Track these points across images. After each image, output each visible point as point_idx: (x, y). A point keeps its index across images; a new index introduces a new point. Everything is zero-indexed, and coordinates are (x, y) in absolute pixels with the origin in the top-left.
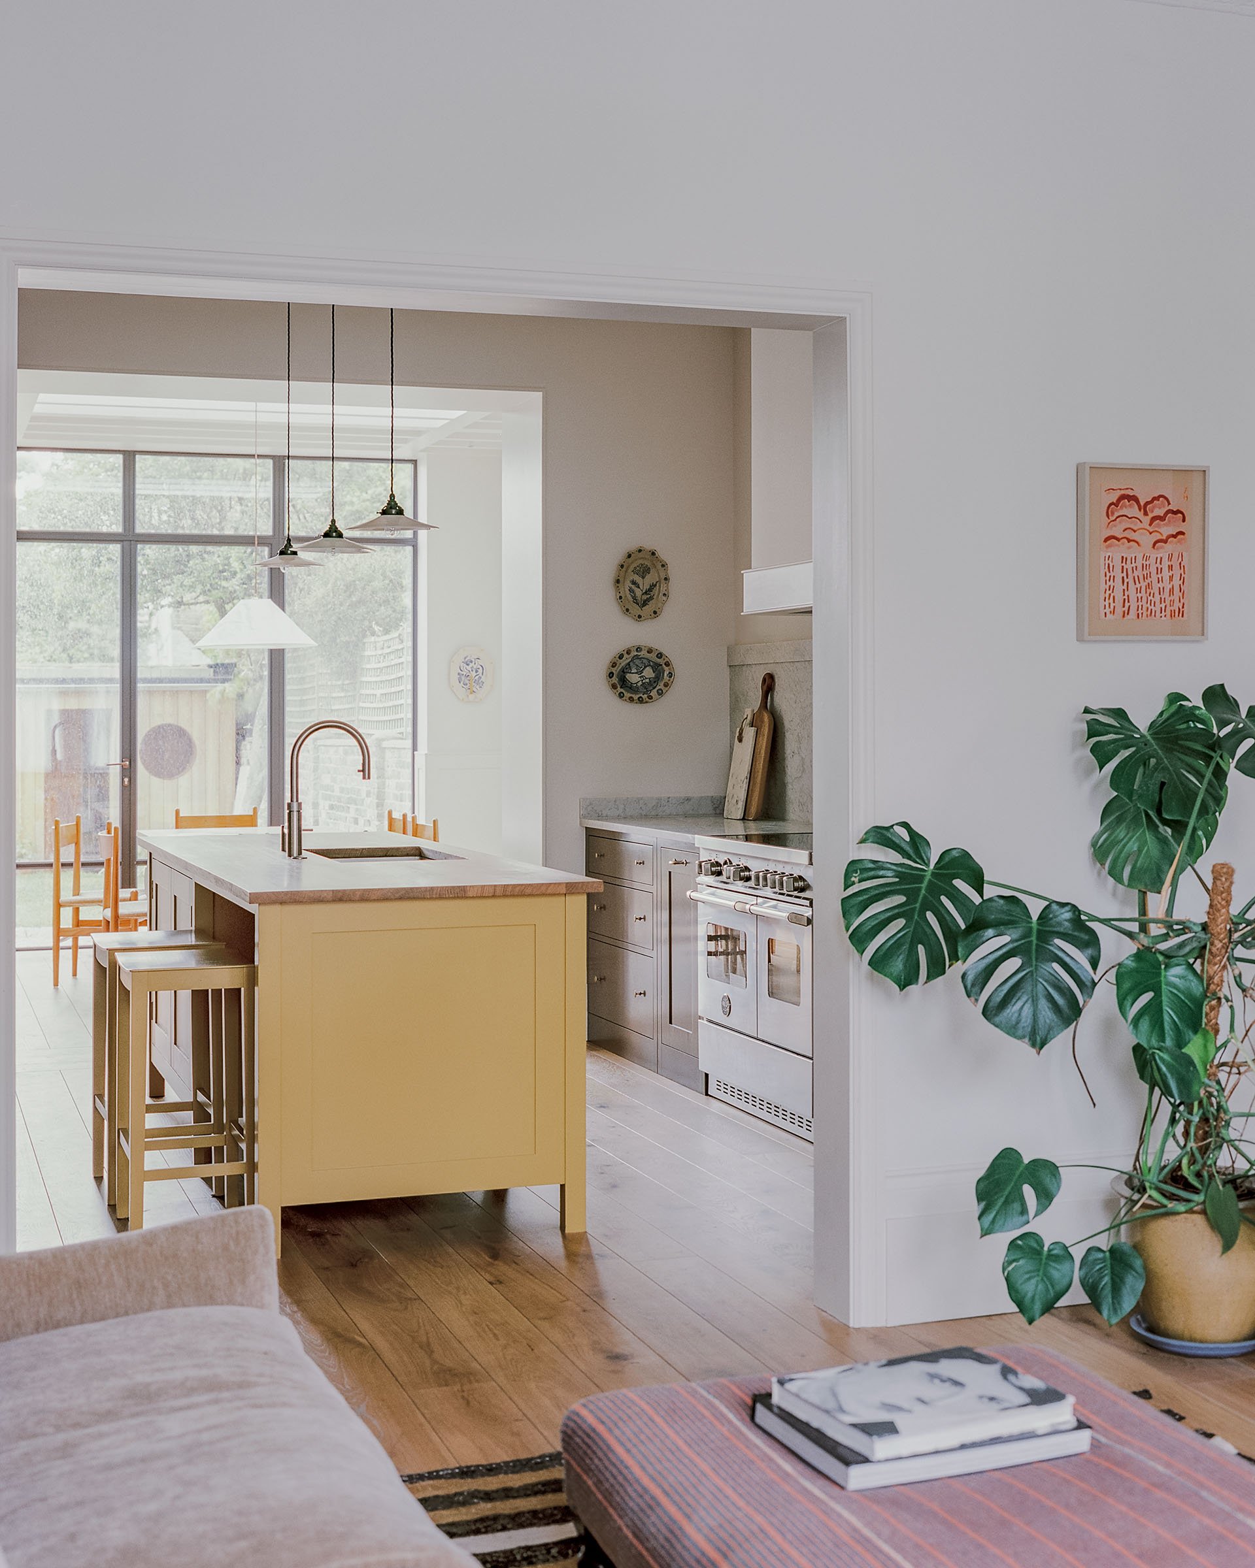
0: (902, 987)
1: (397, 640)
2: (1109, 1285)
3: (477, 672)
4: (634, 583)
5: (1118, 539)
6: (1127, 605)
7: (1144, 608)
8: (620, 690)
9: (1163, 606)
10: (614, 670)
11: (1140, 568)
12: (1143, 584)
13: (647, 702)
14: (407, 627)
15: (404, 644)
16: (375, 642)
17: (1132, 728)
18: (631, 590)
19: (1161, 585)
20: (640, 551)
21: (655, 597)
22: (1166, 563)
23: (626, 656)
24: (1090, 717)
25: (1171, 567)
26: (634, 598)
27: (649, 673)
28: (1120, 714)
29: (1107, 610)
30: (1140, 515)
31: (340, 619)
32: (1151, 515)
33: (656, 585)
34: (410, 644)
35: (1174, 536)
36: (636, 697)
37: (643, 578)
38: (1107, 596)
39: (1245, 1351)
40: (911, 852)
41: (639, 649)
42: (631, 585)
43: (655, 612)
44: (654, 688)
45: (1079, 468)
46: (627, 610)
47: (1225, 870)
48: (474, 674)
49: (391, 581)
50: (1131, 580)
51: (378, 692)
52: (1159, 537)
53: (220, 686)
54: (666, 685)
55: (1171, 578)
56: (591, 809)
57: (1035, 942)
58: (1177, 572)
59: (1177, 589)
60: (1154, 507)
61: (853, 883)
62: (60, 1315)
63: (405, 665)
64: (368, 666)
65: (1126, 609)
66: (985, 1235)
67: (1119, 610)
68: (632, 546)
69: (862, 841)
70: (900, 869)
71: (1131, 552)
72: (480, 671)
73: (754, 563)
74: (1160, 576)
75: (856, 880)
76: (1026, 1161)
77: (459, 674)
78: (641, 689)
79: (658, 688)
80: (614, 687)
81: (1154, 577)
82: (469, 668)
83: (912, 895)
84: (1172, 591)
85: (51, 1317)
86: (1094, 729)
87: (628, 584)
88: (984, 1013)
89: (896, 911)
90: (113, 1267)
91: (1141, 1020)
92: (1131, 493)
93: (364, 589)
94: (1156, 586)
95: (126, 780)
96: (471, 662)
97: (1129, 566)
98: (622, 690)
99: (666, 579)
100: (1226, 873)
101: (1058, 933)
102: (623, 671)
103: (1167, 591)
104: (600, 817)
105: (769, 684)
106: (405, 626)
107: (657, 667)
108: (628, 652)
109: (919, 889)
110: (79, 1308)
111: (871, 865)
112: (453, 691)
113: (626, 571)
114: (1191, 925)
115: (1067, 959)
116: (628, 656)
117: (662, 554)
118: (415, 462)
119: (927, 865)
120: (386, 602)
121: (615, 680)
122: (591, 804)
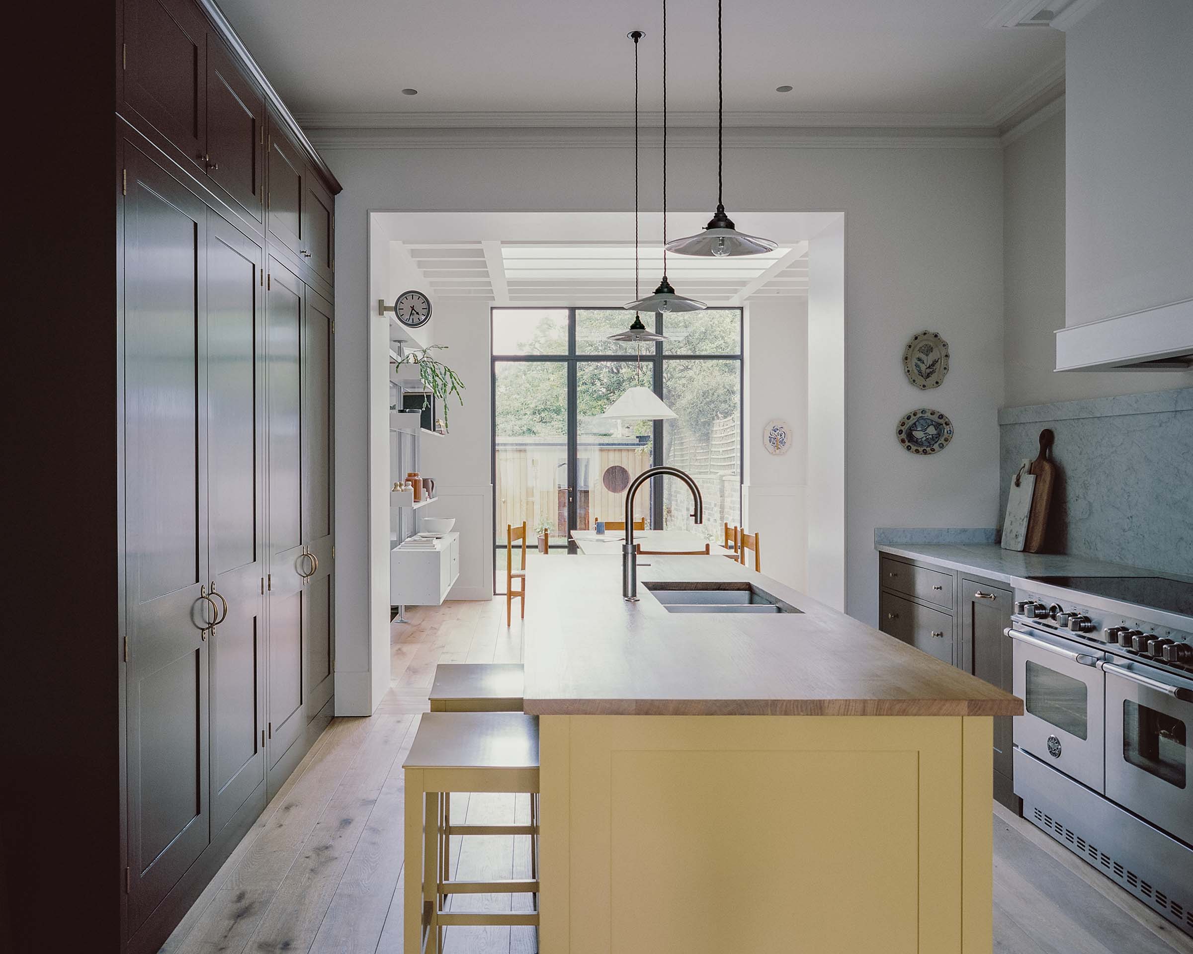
1: (731, 421)
3: (781, 436)
4: (919, 359)
8: (907, 444)
10: (902, 428)
13: (930, 454)
14: (737, 414)
15: (736, 422)
16: (719, 423)
18: (917, 365)
20: (925, 334)
21: (936, 371)
23: (913, 417)
26: (920, 372)
27: (932, 430)
31: (700, 411)
33: (937, 361)
34: (739, 423)
36: (921, 449)
37: (927, 355)
41: (923, 412)
42: (916, 361)
43: (937, 383)
44: (936, 442)
46: (914, 381)
48: (779, 437)
49: (728, 390)
51: (721, 450)
53: (641, 447)
54: (946, 440)
56: (883, 536)
63: (735, 435)
64: (715, 436)
68: (919, 329)
72: (783, 435)
73: (1068, 321)
77: (770, 437)
78: (926, 444)
79: (939, 442)
80: (903, 441)
82: (776, 433)
87: (915, 361)
93: (713, 394)
95: (571, 499)
96: (778, 430)
98: (909, 444)
99: (946, 356)
102: (910, 429)
104: (891, 544)
105: (1047, 438)
106: (735, 413)
107: (938, 426)
108: (915, 415)
112: (766, 448)
113: (913, 351)
116: (914, 417)
117: (944, 336)
118: (742, 309)
120: (725, 402)
121: (903, 436)
122: (883, 533)
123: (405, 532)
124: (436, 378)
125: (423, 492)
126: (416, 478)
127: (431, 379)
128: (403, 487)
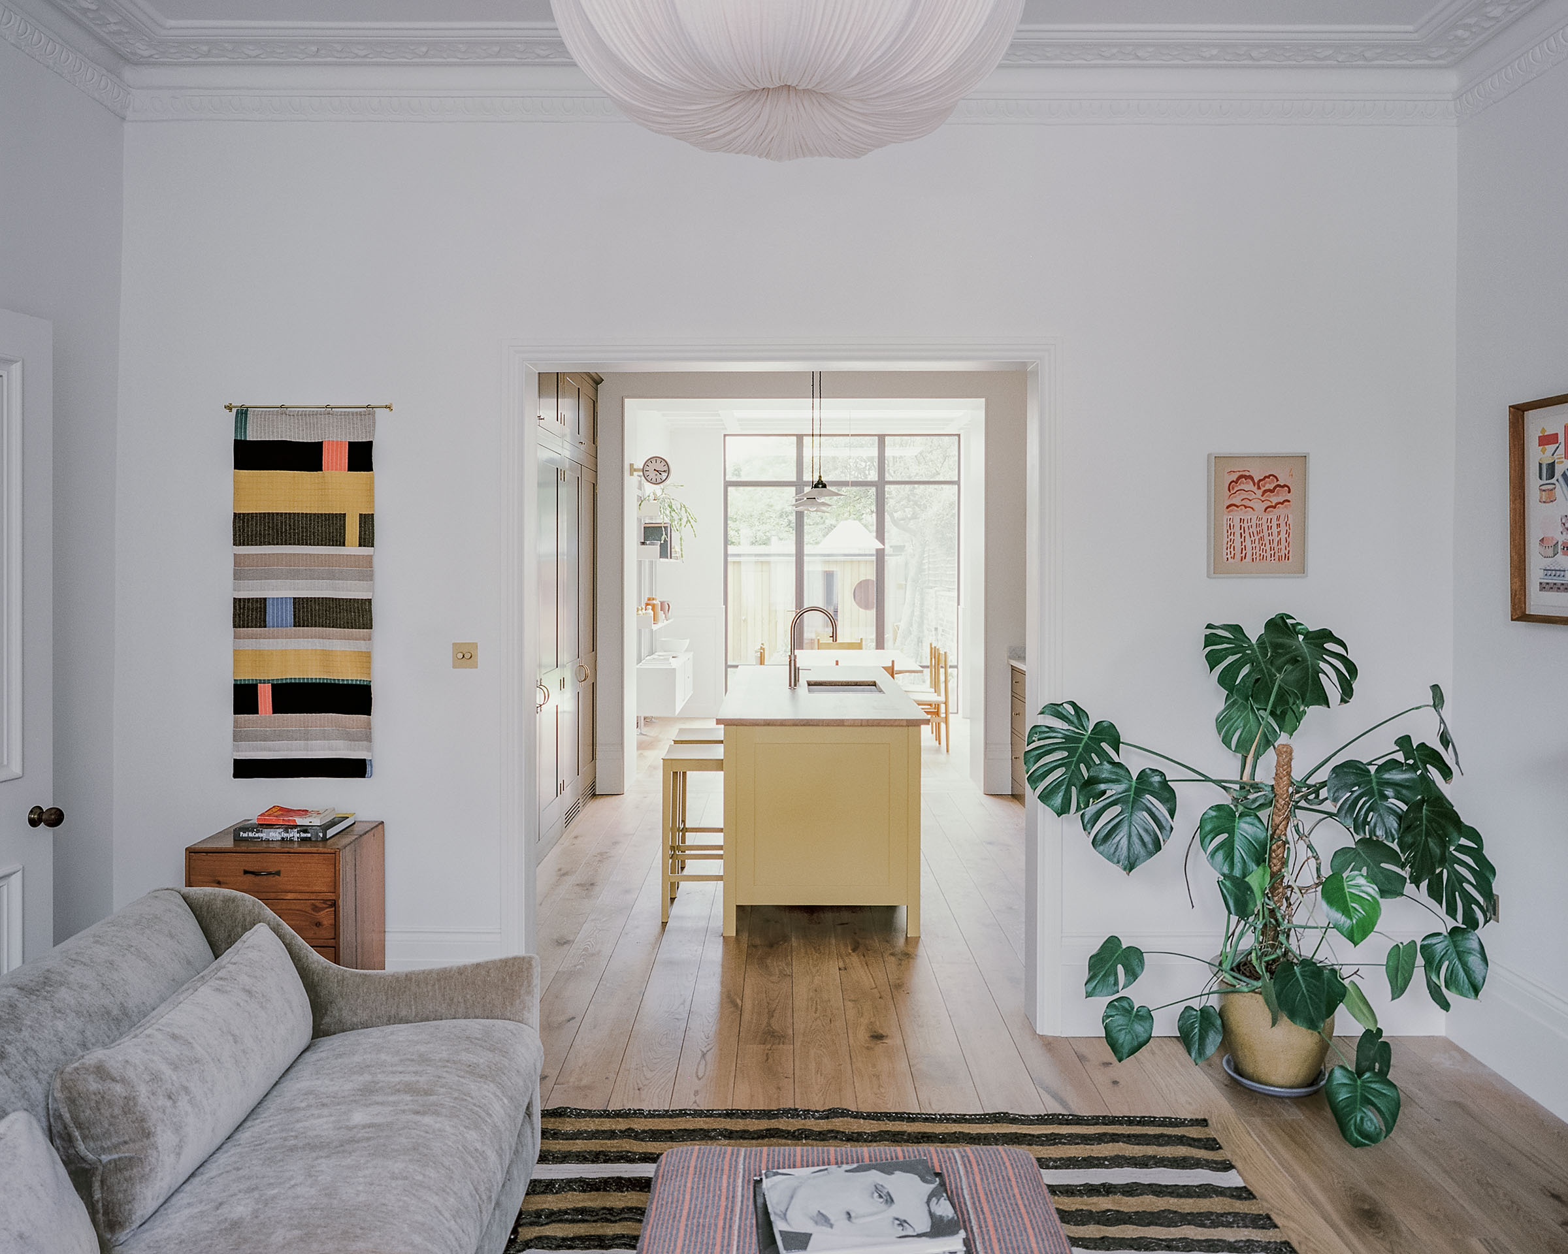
0: (1059, 815)
2: (1197, 1035)
5: (1237, 507)
6: (1244, 552)
7: (1258, 555)
9: (1272, 552)
11: (1254, 526)
12: (1257, 538)
17: (1246, 639)
19: (1271, 538)
22: (1275, 522)
24: (1209, 631)
25: (1278, 526)
28: (1236, 629)
29: (1229, 556)
30: (1255, 489)
32: (1263, 489)
35: (1282, 503)
38: (1229, 546)
39: (1302, 1094)
40: (1076, 721)
45: (1209, 456)
47: (1285, 749)
50: (1247, 535)
52: (1270, 504)
55: (1279, 533)
56: (1015, 653)
57: (1132, 796)
58: (1283, 529)
59: (1283, 541)
60: (1265, 483)
61: (1034, 741)
62: (403, 1013)
65: (1243, 554)
66: (1089, 996)
67: (1238, 556)
69: (1042, 713)
70: (1066, 733)
71: (1247, 515)
74: (1270, 531)
75: (1036, 739)
76: (1124, 947)
81: (1266, 533)
83: (1072, 752)
84: (1279, 542)
85: (398, 1014)
86: (1210, 640)
88: (1093, 843)
89: (1060, 762)
90: (437, 987)
91: (1217, 854)
92: (1247, 474)
94: (1267, 539)
97: (1246, 525)
100: (1286, 752)
101: (1148, 790)
103: (1276, 543)
104: (1019, 658)
109: (1079, 747)
110: (414, 1010)
111: (1047, 730)
114: (1263, 786)
115: (1154, 809)
118: (959, 436)
119: (1087, 732)
122: (1014, 650)
123: (644, 652)
124: (673, 513)
125: (661, 614)
126: (654, 602)
127: (668, 512)
128: (644, 610)
